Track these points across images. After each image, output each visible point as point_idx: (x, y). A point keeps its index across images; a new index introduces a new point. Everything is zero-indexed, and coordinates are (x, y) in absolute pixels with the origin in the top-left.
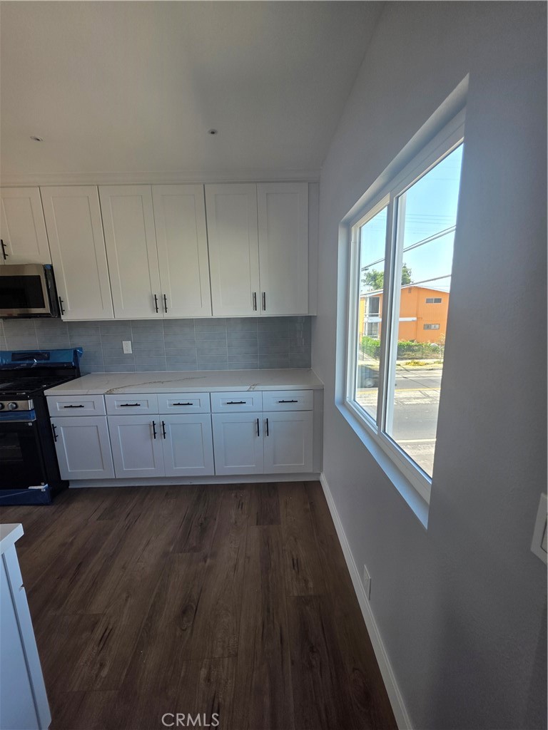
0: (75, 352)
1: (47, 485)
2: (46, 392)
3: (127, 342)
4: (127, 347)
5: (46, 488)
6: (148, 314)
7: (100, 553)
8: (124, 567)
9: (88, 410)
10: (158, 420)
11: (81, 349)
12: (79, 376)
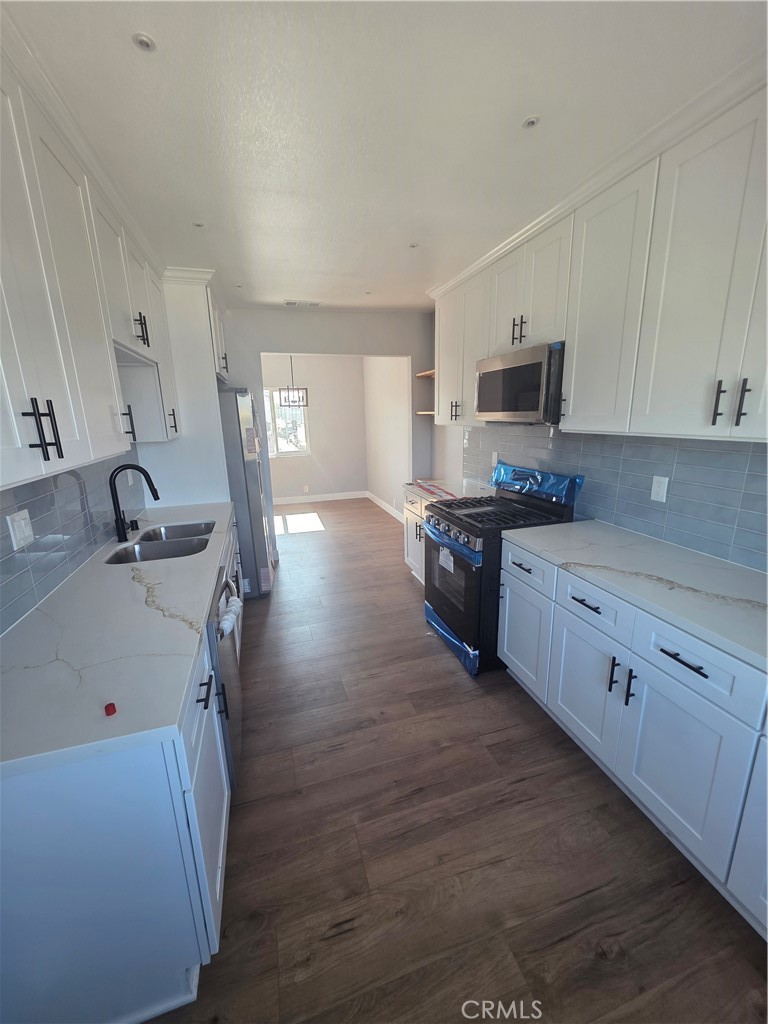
0: (573, 482)
1: (477, 652)
2: (505, 533)
3: (663, 478)
4: (660, 489)
5: (475, 656)
6: (696, 427)
7: (447, 799)
8: (441, 859)
9: (535, 579)
10: (626, 660)
11: (582, 477)
12: (570, 520)
